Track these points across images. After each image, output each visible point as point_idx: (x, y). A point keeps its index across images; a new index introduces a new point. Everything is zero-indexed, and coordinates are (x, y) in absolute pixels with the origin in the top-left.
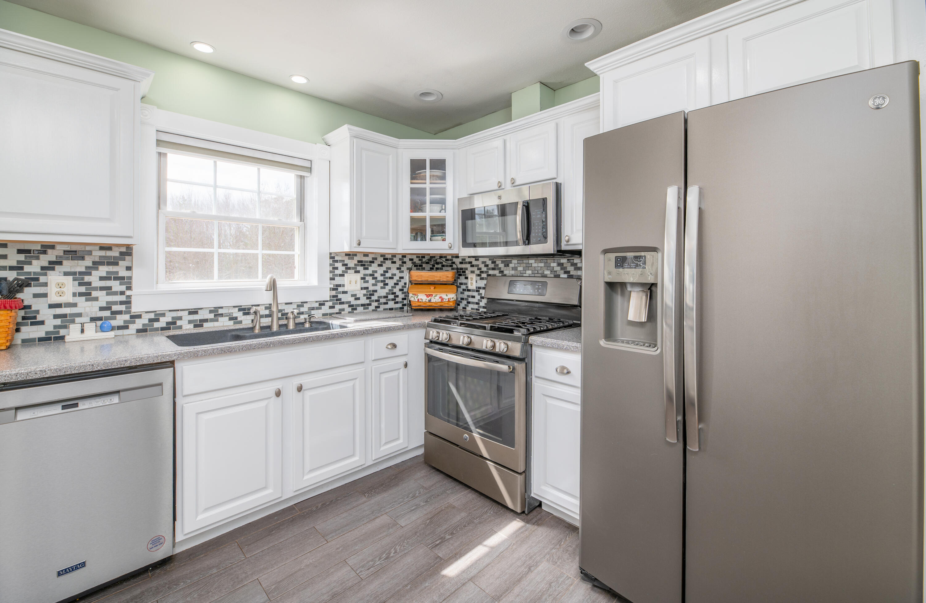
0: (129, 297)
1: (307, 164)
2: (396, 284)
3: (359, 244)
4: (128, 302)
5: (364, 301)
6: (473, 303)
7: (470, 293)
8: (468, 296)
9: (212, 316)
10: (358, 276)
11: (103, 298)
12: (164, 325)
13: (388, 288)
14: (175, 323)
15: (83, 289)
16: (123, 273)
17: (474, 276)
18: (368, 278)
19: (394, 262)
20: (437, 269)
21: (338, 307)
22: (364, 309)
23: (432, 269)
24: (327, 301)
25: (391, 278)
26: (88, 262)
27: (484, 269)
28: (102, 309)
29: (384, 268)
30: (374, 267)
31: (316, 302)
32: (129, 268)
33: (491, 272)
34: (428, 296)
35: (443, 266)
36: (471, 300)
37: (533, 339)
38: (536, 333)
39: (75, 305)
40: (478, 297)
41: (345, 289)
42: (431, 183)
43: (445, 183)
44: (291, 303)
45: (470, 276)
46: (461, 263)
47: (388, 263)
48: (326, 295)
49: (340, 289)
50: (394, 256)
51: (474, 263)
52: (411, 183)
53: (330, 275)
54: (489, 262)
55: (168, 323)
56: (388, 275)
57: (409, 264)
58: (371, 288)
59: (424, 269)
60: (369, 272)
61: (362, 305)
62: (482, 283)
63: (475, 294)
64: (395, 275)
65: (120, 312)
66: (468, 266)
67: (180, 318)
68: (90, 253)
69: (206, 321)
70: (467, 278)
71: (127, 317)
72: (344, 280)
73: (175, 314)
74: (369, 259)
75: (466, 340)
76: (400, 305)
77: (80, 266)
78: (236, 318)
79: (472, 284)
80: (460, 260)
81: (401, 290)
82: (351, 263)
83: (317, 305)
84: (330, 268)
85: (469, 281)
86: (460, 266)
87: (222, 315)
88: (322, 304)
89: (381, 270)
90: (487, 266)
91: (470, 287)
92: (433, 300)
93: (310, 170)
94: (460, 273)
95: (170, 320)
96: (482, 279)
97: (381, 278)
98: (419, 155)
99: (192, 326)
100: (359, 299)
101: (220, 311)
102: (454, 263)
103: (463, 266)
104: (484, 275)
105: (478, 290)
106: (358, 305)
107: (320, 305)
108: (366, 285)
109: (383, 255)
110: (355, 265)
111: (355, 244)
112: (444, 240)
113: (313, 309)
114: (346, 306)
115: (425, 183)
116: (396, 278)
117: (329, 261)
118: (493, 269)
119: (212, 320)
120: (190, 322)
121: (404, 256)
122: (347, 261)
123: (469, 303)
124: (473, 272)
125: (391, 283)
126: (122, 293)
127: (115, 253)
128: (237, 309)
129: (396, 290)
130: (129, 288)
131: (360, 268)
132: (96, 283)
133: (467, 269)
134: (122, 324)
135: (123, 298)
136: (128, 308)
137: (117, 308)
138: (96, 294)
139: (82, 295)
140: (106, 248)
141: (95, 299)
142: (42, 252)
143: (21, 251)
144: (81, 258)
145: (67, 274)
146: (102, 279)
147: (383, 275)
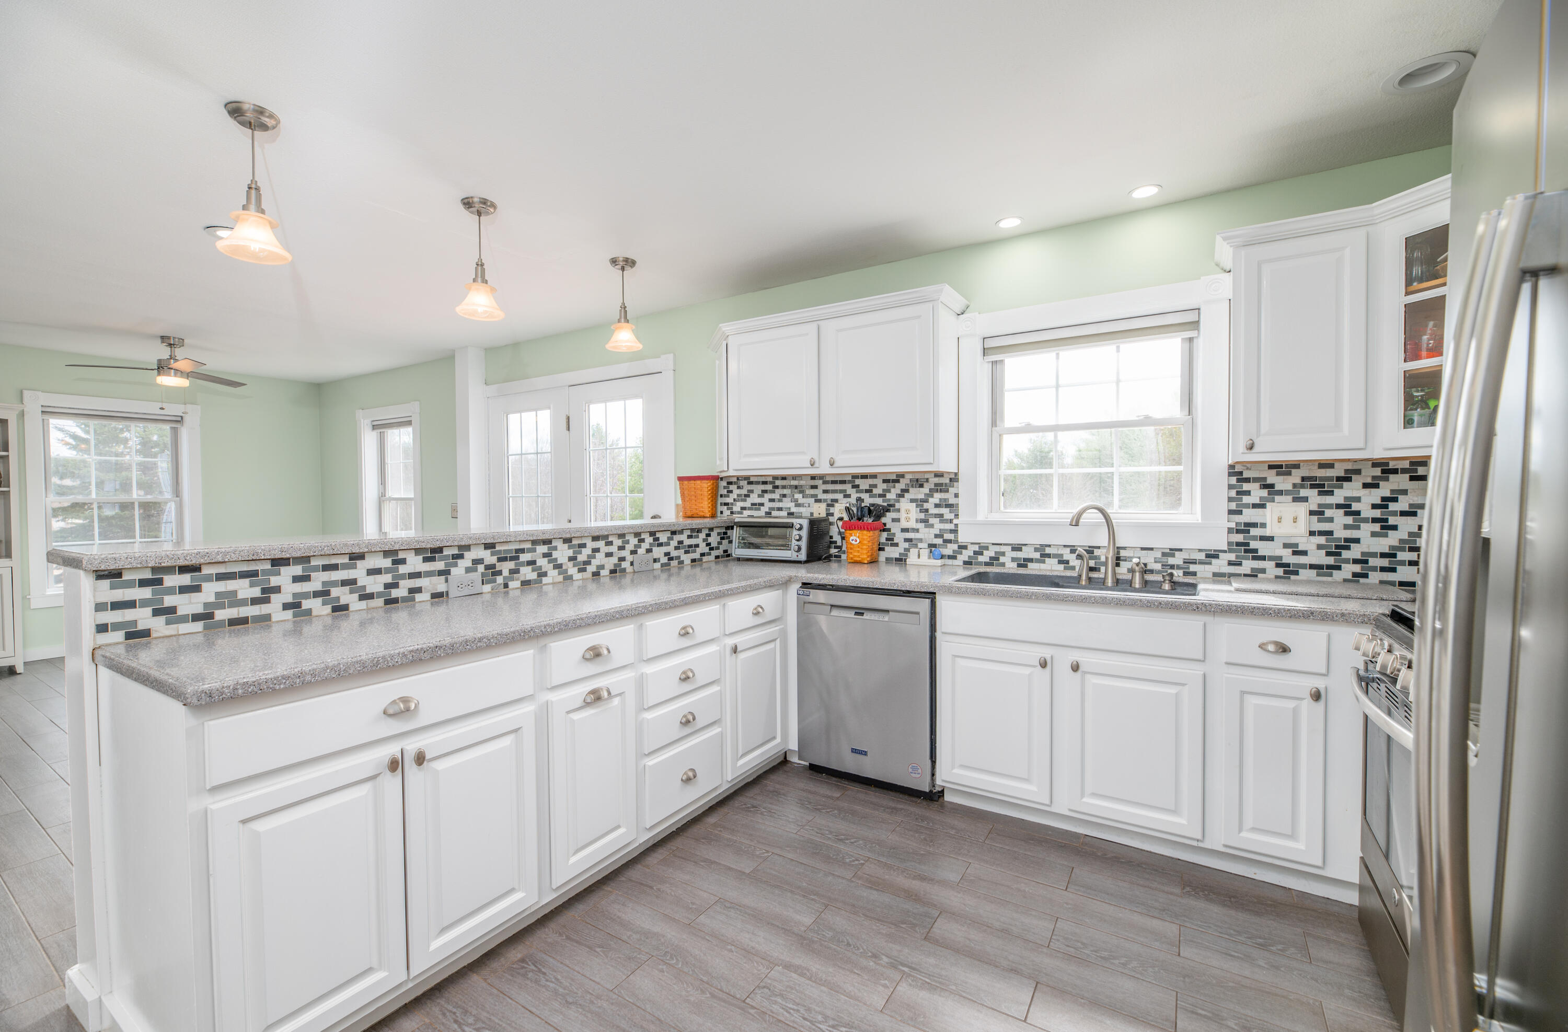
0: (956, 525)
1: (1195, 317)
4: (955, 531)
5: (1320, 558)
9: (1037, 555)
10: (1302, 508)
11: (938, 526)
12: (988, 560)
14: (997, 559)
15: (922, 516)
16: (952, 501)
18: (1333, 513)
21: (1248, 565)
22: (1318, 575)
24: (1225, 551)
25: (1408, 513)
26: (926, 490)
28: (936, 536)
29: (1382, 492)
30: (1351, 489)
31: (1200, 550)
32: (956, 496)
39: (917, 531)
41: (1268, 532)
44: (1152, 549)
47: (1399, 481)
48: (1220, 542)
49: (1254, 532)
53: (1228, 506)
55: (991, 558)
58: (1341, 534)
60: (1336, 499)
61: (1312, 567)
65: (950, 541)
67: (1003, 554)
68: (927, 480)
69: (1031, 560)
71: (955, 547)
72: (1265, 515)
73: (997, 549)
74: (1336, 472)
77: (920, 493)
78: (1067, 562)
82: (1284, 483)
83: (1202, 556)
84: (1230, 493)
87: (1049, 556)
88: (1212, 555)
89: (1372, 497)
93: (1197, 324)
95: (993, 555)
97: (1371, 513)
99: (1015, 565)
100: (1304, 553)
101: (1048, 551)
106: (1303, 566)
107: (1208, 556)
108: (1324, 526)
110: (1295, 485)
113: (1194, 562)
114: (1269, 565)
117: (1228, 480)
119: (1038, 561)
120: (1013, 560)
125: (1408, 524)
126: (951, 521)
127: (946, 480)
128: (1068, 550)
130: (957, 516)
131: (1308, 492)
132: (932, 510)
134: (951, 553)
135: (952, 527)
136: (956, 537)
137: (948, 536)
138: (932, 521)
139: (922, 521)
140: (938, 475)
141: (932, 526)
142: (898, 481)
143: (885, 481)
144: (921, 486)
145: (912, 501)
146: (937, 506)
147: (1379, 507)
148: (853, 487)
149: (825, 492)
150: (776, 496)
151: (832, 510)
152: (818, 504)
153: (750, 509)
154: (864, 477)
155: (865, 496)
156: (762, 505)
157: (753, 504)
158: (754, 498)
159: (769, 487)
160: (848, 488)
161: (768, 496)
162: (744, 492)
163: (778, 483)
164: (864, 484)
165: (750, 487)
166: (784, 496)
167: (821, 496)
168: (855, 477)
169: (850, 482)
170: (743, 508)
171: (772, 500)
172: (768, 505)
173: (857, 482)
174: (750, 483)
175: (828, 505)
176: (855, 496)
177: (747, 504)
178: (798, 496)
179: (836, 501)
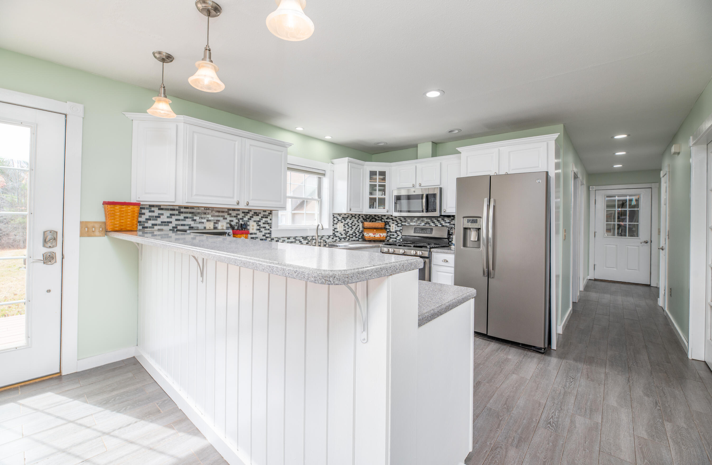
0: (270, 231)
1: (323, 172)
2: (356, 228)
3: (350, 210)
4: (270, 233)
5: (344, 236)
6: (393, 238)
7: (392, 233)
8: (391, 235)
10: (343, 224)
11: (264, 231)
13: (353, 230)
15: (258, 228)
16: (269, 222)
17: (394, 225)
18: (346, 225)
19: (356, 218)
20: (373, 221)
21: (335, 238)
22: (344, 240)
23: (370, 221)
24: (331, 236)
25: (354, 225)
26: (260, 217)
27: (400, 222)
28: (263, 236)
29: (352, 221)
30: (348, 220)
31: (328, 236)
32: (271, 219)
33: (403, 223)
34: (374, 234)
35: (376, 220)
36: (392, 236)
37: (432, 250)
38: (433, 248)
39: (256, 234)
40: (396, 235)
41: (338, 230)
42: (379, 182)
43: (385, 182)
45: (392, 225)
46: (387, 219)
47: (353, 218)
48: (331, 233)
49: (336, 230)
50: (356, 215)
51: (394, 219)
52: (370, 182)
53: (332, 224)
54: (402, 219)
56: (353, 224)
57: (361, 219)
58: (347, 230)
59: (367, 221)
60: (346, 222)
61: (344, 238)
62: (398, 229)
63: (395, 234)
64: (355, 224)
65: (268, 237)
66: (391, 220)
68: (260, 213)
70: (390, 226)
72: (337, 226)
74: (346, 216)
75: (403, 252)
76: (357, 239)
78: (301, 242)
79: (393, 229)
80: (386, 217)
81: (358, 231)
82: (340, 218)
84: (332, 220)
85: (391, 227)
86: (386, 220)
89: (351, 222)
90: (401, 220)
91: (392, 230)
92: (376, 236)
93: (324, 175)
94: (387, 223)
96: (398, 226)
97: (350, 225)
98: (374, 169)
100: (342, 235)
101: (297, 238)
102: (383, 219)
103: (388, 220)
104: (399, 225)
105: (396, 232)
106: (342, 238)
108: (345, 229)
109: (351, 215)
110: (341, 219)
111: (349, 210)
112: (384, 208)
114: (337, 238)
115: (376, 182)
116: (356, 225)
117: (332, 217)
118: (405, 222)
121: (359, 215)
122: (339, 217)
123: (391, 238)
124: (393, 223)
125: (354, 228)
126: (269, 229)
127: (267, 213)
128: (302, 238)
129: (356, 231)
130: (271, 228)
131: (343, 221)
132: (262, 225)
133: (390, 222)
135: (268, 232)
136: (270, 235)
137: (267, 235)
138: (262, 229)
139: (258, 230)
140: (265, 211)
141: (262, 232)
142: (248, 213)
143: (243, 212)
144: (258, 215)
145: (254, 221)
146: (264, 223)
147: (351, 224)
148: (228, 214)
150: (182, 217)
151: (216, 225)
152: (208, 223)
153: (159, 225)
154: (234, 210)
155: (234, 219)
156: (171, 222)
157: (162, 222)
158: (164, 218)
159: (176, 212)
160: (225, 214)
161: (174, 218)
162: (156, 214)
163: (182, 210)
164: (234, 213)
165: (161, 212)
166: (187, 218)
167: (211, 218)
168: (229, 210)
169: (226, 212)
170: (154, 225)
171: (177, 220)
172: (174, 223)
173: (230, 212)
174: (160, 209)
175: (215, 223)
176: (229, 219)
177: (159, 221)
178: (197, 218)
179: (219, 221)
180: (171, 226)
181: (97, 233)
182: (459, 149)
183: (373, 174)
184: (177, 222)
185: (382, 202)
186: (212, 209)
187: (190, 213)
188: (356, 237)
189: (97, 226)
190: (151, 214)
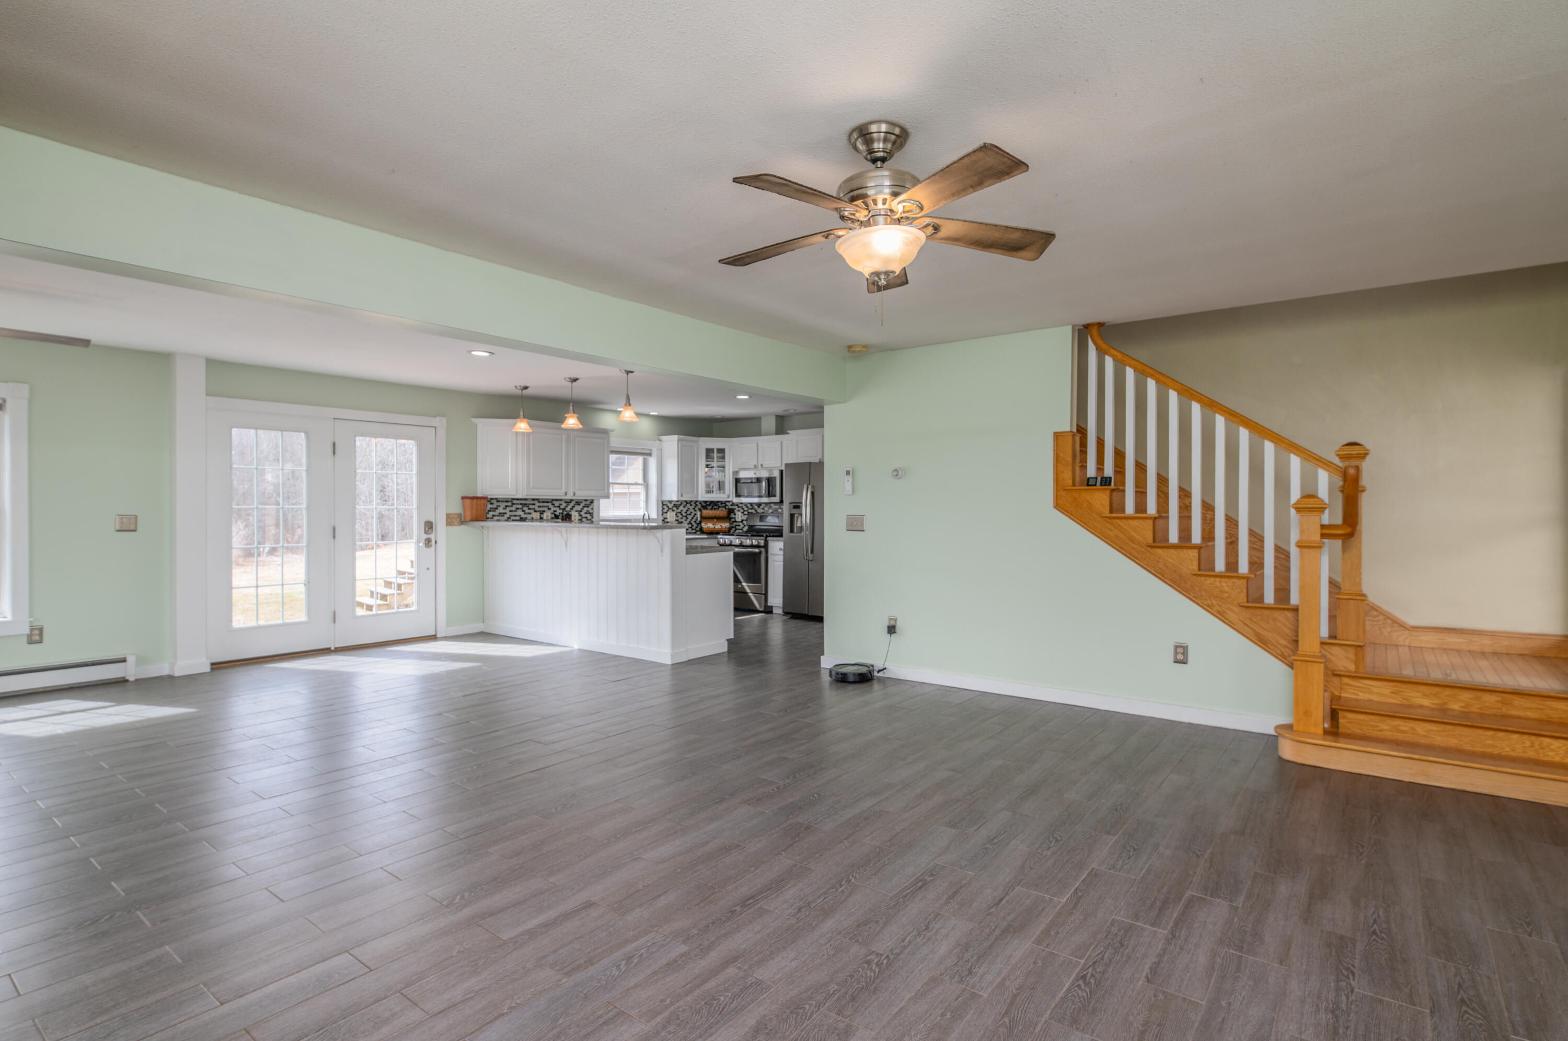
1: (649, 452)
2: (693, 518)
3: (682, 496)
6: (739, 529)
7: (737, 524)
8: (736, 525)
10: (674, 513)
13: (689, 520)
15: (580, 518)
16: (591, 511)
17: (740, 513)
18: (679, 515)
19: (691, 505)
20: (715, 509)
23: (712, 509)
25: (690, 514)
26: (581, 506)
27: (746, 509)
29: (686, 509)
30: (681, 508)
32: (592, 509)
33: (750, 511)
34: (713, 525)
35: (719, 507)
36: (737, 527)
37: (768, 538)
38: (770, 536)
40: (742, 526)
41: (668, 520)
42: (718, 461)
43: (724, 461)
45: (737, 513)
46: (731, 505)
47: (688, 505)
48: (659, 522)
49: (666, 520)
50: (691, 501)
51: (740, 505)
52: (707, 461)
53: (661, 513)
54: (749, 505)
56: (688, 513)
57: (699, 506)
58: (680, 520)
59: (707, 509)
60: (679, 511)
62: (745, 517)
63: (741, 524)
64: (691, 512)
66: (736, 507)
68: (582, 503)
70: (735, 514)
72: (667, 515)
74: (679, 503)
75: (740, 542)
76: (694, 531)
77: (578, 508)
79: (738, 518)
80: (731, 503)
81: (695, 522)
82: (671, 506)
84: (661, 509)
85: (737, 516)
86: (731, 507)
89: (685, 510)
90: (747, 507)
91: (737, 520)
92: (716, 527)
93: (650, 455)
94: (731, 511)
96: (744, 515)
97: (684, 514)
98: (710, 446)
102: (727, 505)
103: (733, 507)
104: (746, 513)
105: (742, 521)
108: (677, 518)
109: (686, 501)
110: (673, 507)
111: (680, 496)
112: (724, 493)
115: (714, 461)
116: (693, 514)
117: (661, 505)
118: (751, 509)
121: (697, 501)
122: (669, 505)
123: (736, 529)
124: (739, 511)
125: (690, 517)
126: (591, 519)
127: (588, 503)
129: (692, 522)
131: (675, 509)
132: (584, 515)
133: (735, 509)
138: (583, 520)
140: (586, 500)
142: (570, 502)
143: (566, 502)
144: (579, 505)
145: (576, 511)
146: (586, 513)
147: (686, 513)
149: (539, 507)
150: (513, 508)
151: (542, 516)
152: (535, 513)
153: (498, 516)
154: (557, 500)
155: (557, 509)
156: (506, 513)
157: (500, 513)
158: (501, 510)
159: (510, 504)
160: (550, 505)
161: (508, 509)
162: (494, 506)
163: (514, 502)
164: (557, 504)
165: (498, 504)
166: (518, 508)
167: (537, 509)
168: (553, 500)
169: (550, 502)
170: (494, 516)
171: (510, 511)
172: (509, 514)
173: (554, 502)
174: (498, 501)
175: (541, 514)
176: (553, 509)
177: (497, 513)
178: (526, 509)
179: (544, 511)
180: (506, 516)
181: (456, 523)
182: (788, 432)
183: (709, 452)
184: (511, 513)
185: (721, 486)
186: (538, 500)
187: (521, 504)
188: (692, 529)
189: (456, 517)
190: (491, 506)
